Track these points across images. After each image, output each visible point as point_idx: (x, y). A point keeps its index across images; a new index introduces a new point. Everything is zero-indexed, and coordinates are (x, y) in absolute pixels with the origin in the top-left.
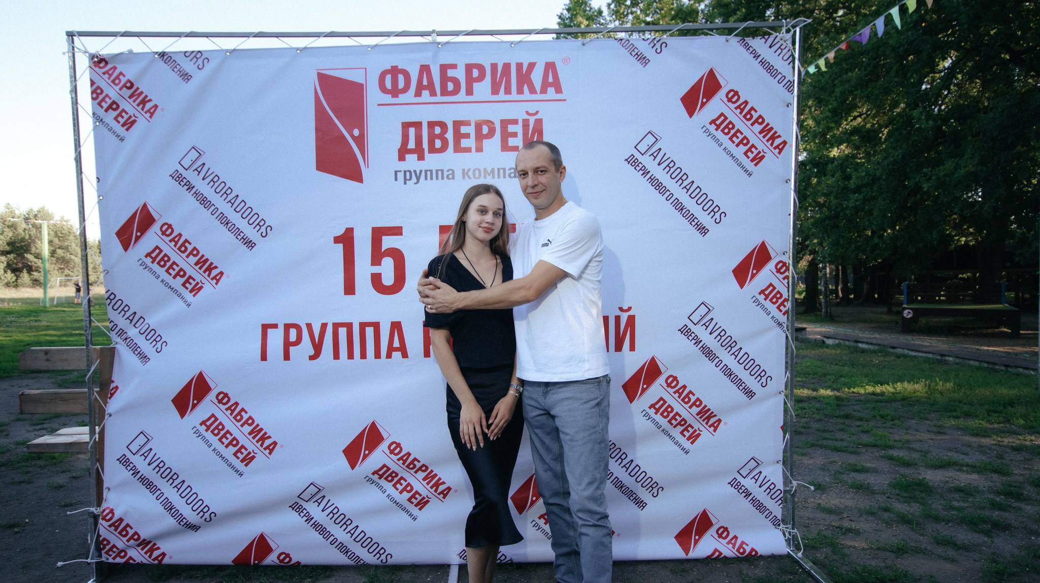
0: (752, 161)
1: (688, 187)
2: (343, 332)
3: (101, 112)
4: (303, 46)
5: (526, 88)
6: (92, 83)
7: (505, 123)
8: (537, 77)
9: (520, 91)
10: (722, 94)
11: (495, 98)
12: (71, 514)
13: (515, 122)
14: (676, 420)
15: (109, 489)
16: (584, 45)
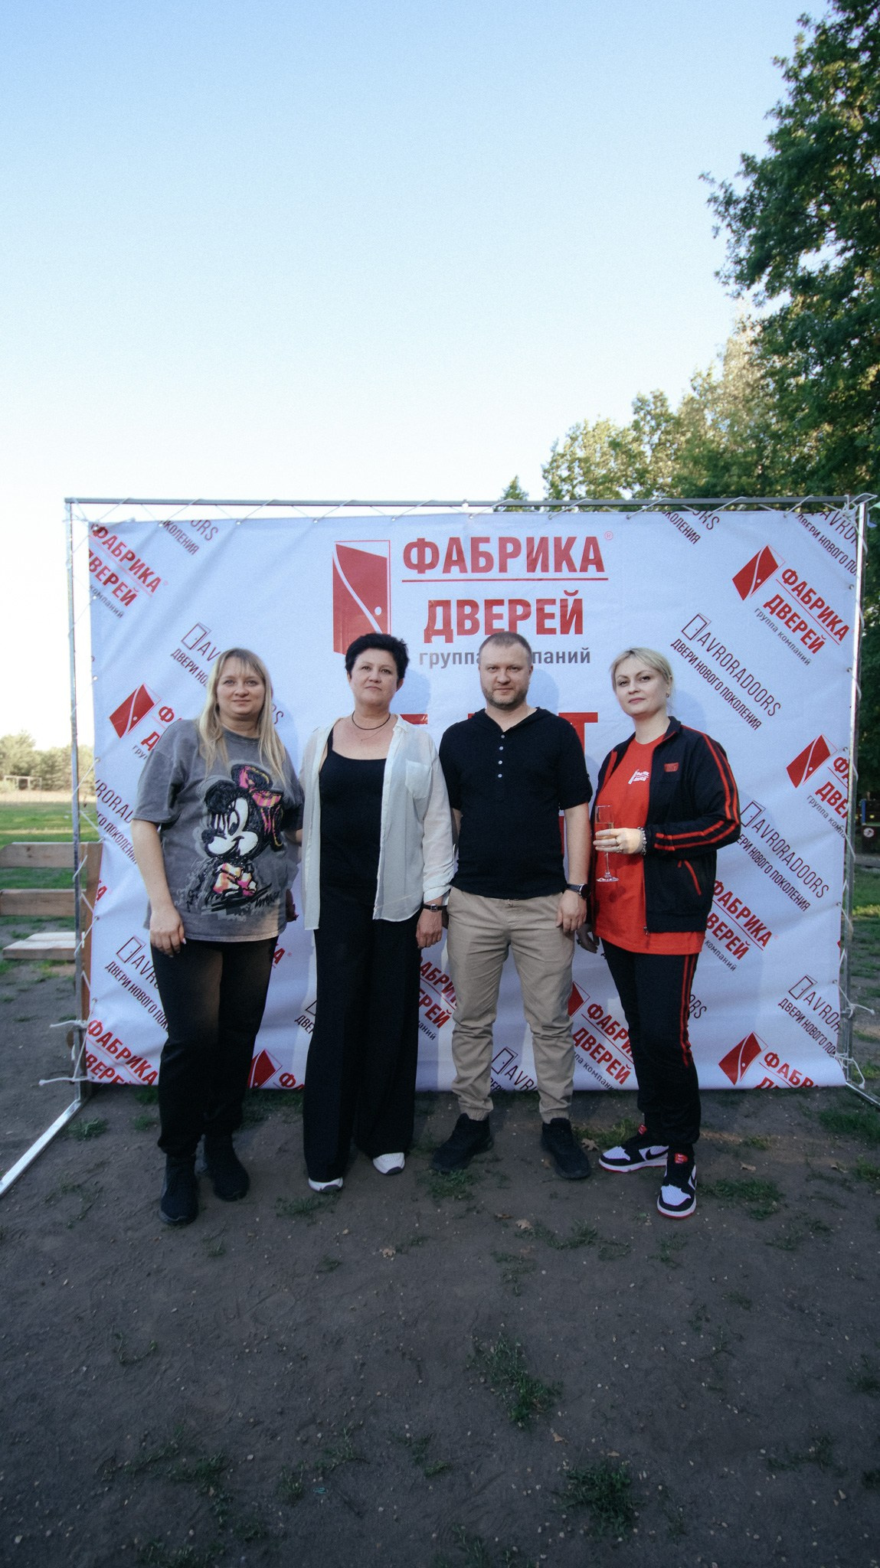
0: (810, 647)
1: (739, 676)
3: (99, 585)
4: (321, 516)
5: (564, 565)
6: (91, 554)
7: (541, 603)
8: (577, 554)
9: (558, 569)
10: (777, 575)
11: (531, 575)
12: (56, 1029)
13: (552, 602)
14: (722, 931)
15: (96, 1001)
16: (628, 518)
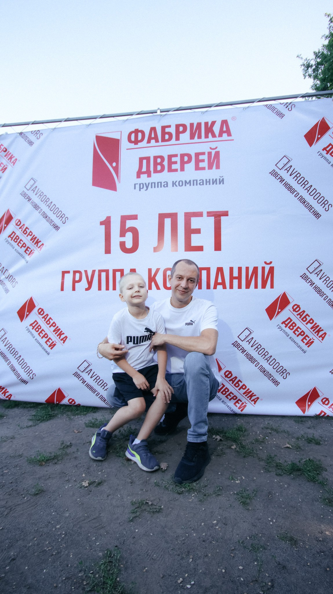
1: (308, 189)
2: (103, 275)
4: (89, 123)
5: (210, 135)
7: (197, 155)
8: (216, 129)
9: (207, 137)
10: (330, 132)
11: (192, 141)
13: (204, 154)
14: (298, 331)
16: (244, 109)
